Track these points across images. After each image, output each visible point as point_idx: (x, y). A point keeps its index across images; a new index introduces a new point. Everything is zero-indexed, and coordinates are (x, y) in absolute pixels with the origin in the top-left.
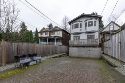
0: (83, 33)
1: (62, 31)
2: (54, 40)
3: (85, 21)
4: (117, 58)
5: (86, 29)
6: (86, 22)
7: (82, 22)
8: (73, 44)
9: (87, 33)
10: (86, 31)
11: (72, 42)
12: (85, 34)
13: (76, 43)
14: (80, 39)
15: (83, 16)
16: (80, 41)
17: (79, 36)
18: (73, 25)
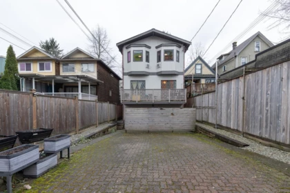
0: (153, 74)
1: (96, 65)
2: (77, 87)
3: (157, 47)
4: (236, 128)
5: (158, 66)
6: (159, 49)
7: (149, 47)
8: (129, 99)
9: (160, 74)
10: (159, 70)
11: (127, 95)
12: (156, 77)
13: (137, 98)
14: (147, 87)
15: (153, 35)
16: (147, 93)
17: (144, 81)
18: (129, 52)
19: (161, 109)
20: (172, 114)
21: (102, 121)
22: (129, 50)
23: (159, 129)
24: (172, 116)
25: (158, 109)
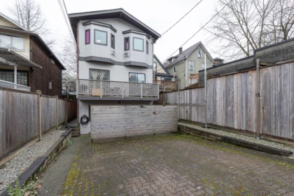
0: (119, 64)
1: (29, 40)
3: (124, 33)
5: (126, 55)
6: (127, 35)
7: (115, 31)
8: (87, 92)
9: (129, 65)
10: (127, 60)
11: (84, 88)
12: (123, 68)
13: (98, 92)
15: (120, 16)
16: (112, 86)
17: (109, 71)
18: (88, 31)
19: (142, 107)
20: (154, 113)
21: (48, 127)
22: (87, 27)
23: (140, 133)
24: (154, 116)
25: (137, 107)
